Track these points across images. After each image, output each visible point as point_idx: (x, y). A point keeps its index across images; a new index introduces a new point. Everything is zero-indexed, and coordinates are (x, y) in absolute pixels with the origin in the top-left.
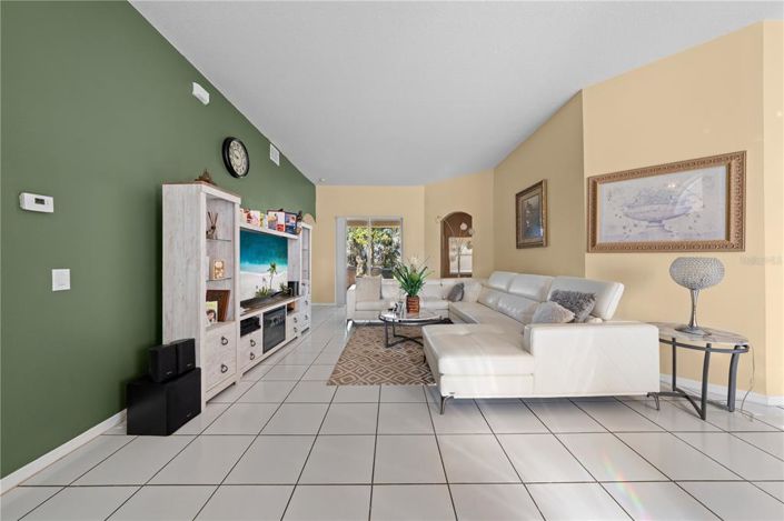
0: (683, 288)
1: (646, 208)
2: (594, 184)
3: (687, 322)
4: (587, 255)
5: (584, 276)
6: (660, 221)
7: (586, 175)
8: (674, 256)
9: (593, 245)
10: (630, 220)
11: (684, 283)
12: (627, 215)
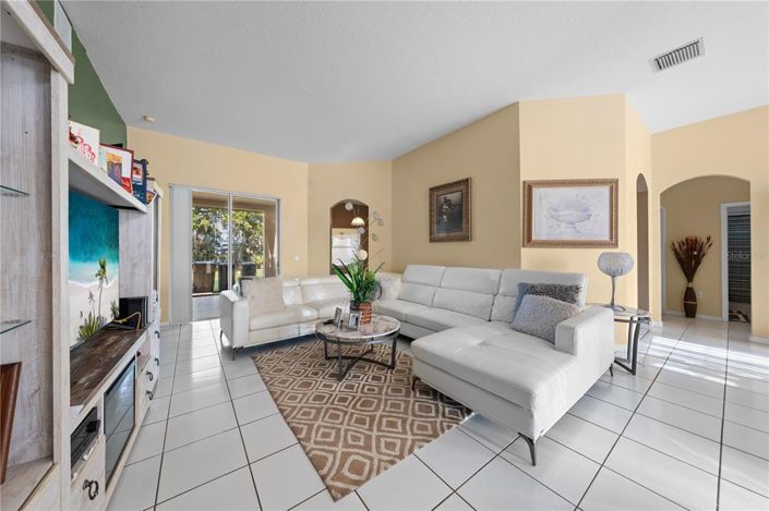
0: (605, 275)
1: (565, 213)
2: (529, 188)
3: (609, 302)
4: (523, 250)
5: (520, 267)
6: (573, 223)
7: (522, 179)
8: (601, 251)
9: (528, 240)
10: (554, 221)
11: (607, 272)
12: (552, 217)
